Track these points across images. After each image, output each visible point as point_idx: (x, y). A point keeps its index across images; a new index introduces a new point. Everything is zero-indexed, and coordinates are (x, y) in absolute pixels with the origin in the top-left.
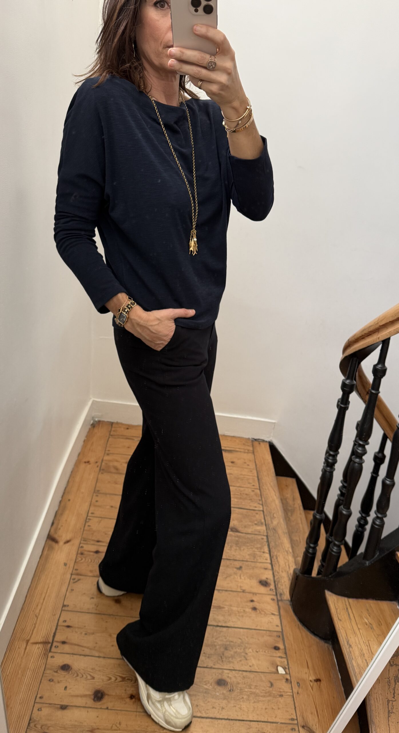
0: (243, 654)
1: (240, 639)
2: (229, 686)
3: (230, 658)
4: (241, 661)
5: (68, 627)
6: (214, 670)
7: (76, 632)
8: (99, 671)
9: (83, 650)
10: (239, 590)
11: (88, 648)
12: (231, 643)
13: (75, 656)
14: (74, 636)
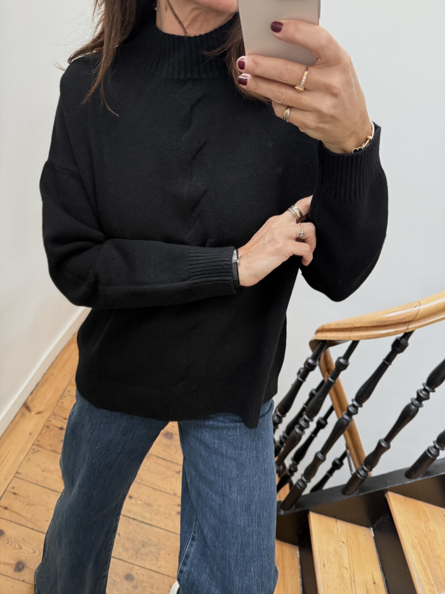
0: (156, 554)
1: (158, 539)
2: (134, 583)
3: (143, 555)
4: (152, 560)
5: (15, 494)
6: (126, 564)
7: (20, 501)
8: (28, 542)
9: (20, 520)
10: (172, 492)
11: (25, 518)
12: (150, 541)
13: (12, 523)
14: (16, 505)
